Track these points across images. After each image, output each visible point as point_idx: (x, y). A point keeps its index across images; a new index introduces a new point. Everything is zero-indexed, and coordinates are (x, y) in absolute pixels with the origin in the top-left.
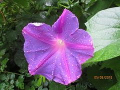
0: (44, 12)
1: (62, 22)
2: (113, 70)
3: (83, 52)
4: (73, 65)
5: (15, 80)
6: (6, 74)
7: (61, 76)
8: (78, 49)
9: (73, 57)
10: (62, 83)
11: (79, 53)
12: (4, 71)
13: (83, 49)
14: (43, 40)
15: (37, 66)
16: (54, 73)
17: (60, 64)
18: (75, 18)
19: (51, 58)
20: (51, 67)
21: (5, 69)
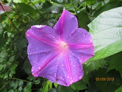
0: (51, 20)
1: (62, 23)
2: (118, 71)
3: (84, 52)
4: (75, 66)
5: (23, 88)
6: (15, 81)
7: (64, 77)
8: (79, 49)
9: (75, 57)
10: (65, 85)
11: (81, 53)
12: (13, 77)
13: (83, 49)
14: (45, 42)
15: (40, 68)
16: (56, 75)
17: (63, 65)
18: (74, 18)
19: (54, 60)
20: (54, 69)
21: (14, 76)
